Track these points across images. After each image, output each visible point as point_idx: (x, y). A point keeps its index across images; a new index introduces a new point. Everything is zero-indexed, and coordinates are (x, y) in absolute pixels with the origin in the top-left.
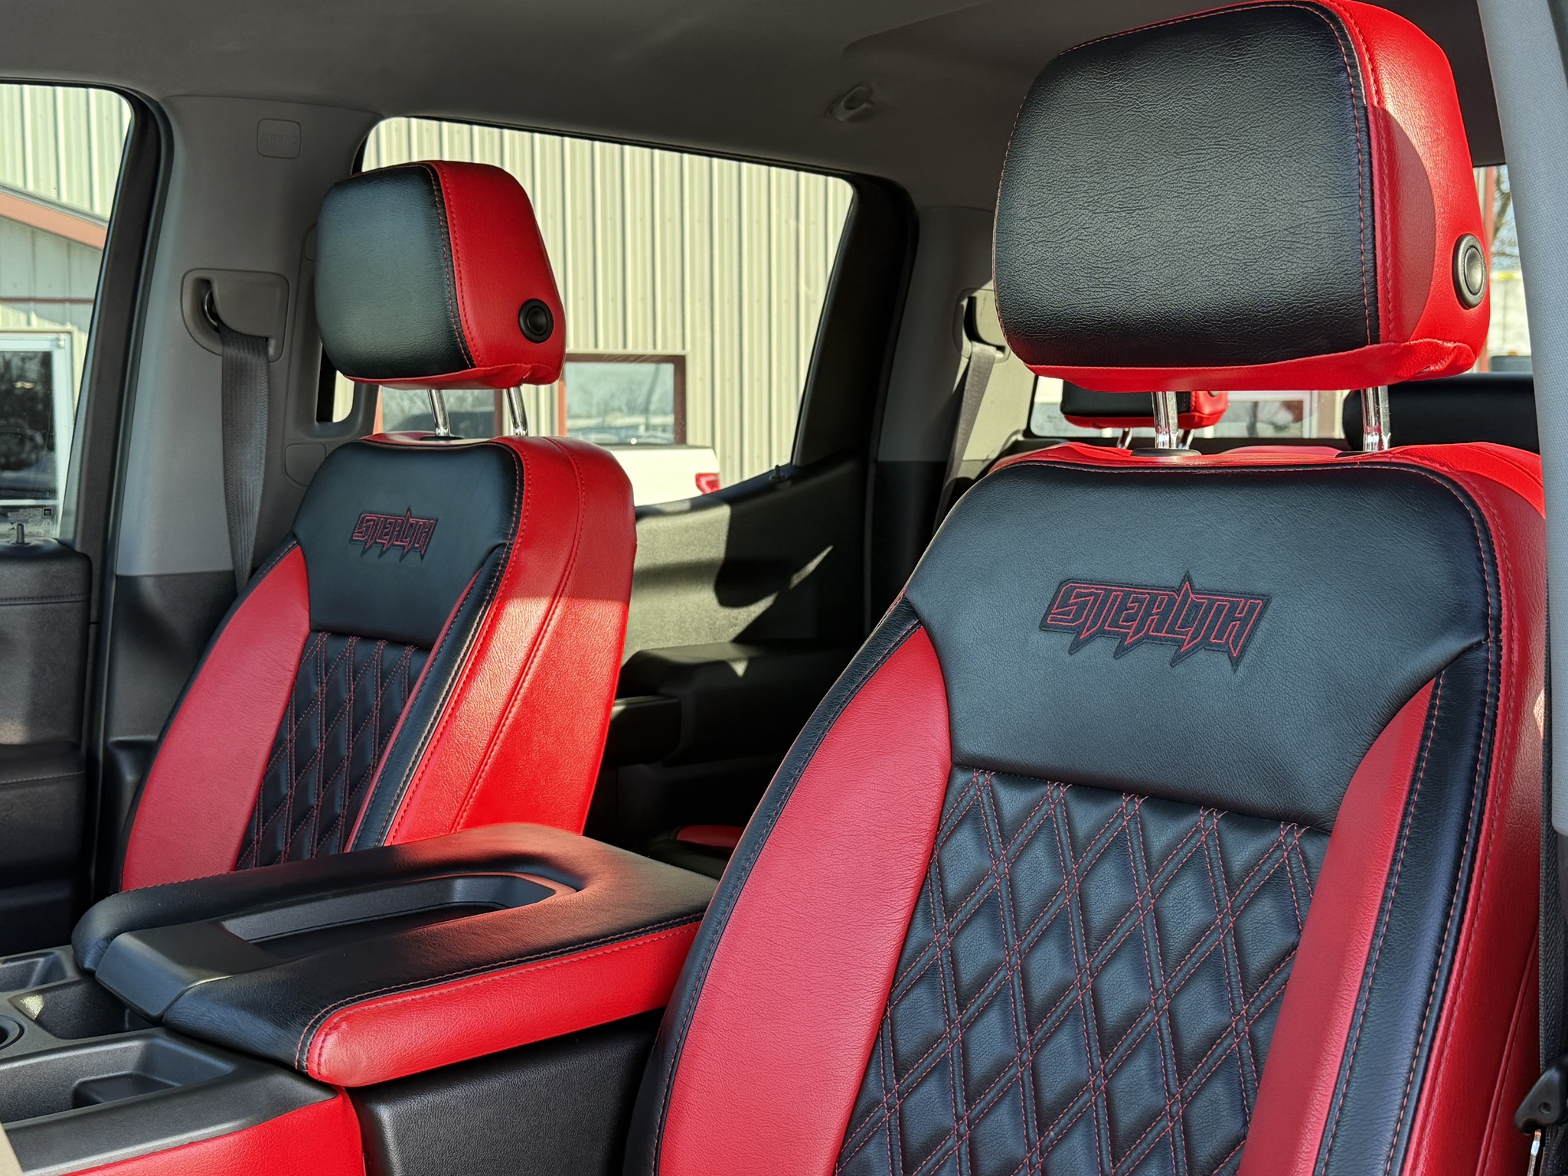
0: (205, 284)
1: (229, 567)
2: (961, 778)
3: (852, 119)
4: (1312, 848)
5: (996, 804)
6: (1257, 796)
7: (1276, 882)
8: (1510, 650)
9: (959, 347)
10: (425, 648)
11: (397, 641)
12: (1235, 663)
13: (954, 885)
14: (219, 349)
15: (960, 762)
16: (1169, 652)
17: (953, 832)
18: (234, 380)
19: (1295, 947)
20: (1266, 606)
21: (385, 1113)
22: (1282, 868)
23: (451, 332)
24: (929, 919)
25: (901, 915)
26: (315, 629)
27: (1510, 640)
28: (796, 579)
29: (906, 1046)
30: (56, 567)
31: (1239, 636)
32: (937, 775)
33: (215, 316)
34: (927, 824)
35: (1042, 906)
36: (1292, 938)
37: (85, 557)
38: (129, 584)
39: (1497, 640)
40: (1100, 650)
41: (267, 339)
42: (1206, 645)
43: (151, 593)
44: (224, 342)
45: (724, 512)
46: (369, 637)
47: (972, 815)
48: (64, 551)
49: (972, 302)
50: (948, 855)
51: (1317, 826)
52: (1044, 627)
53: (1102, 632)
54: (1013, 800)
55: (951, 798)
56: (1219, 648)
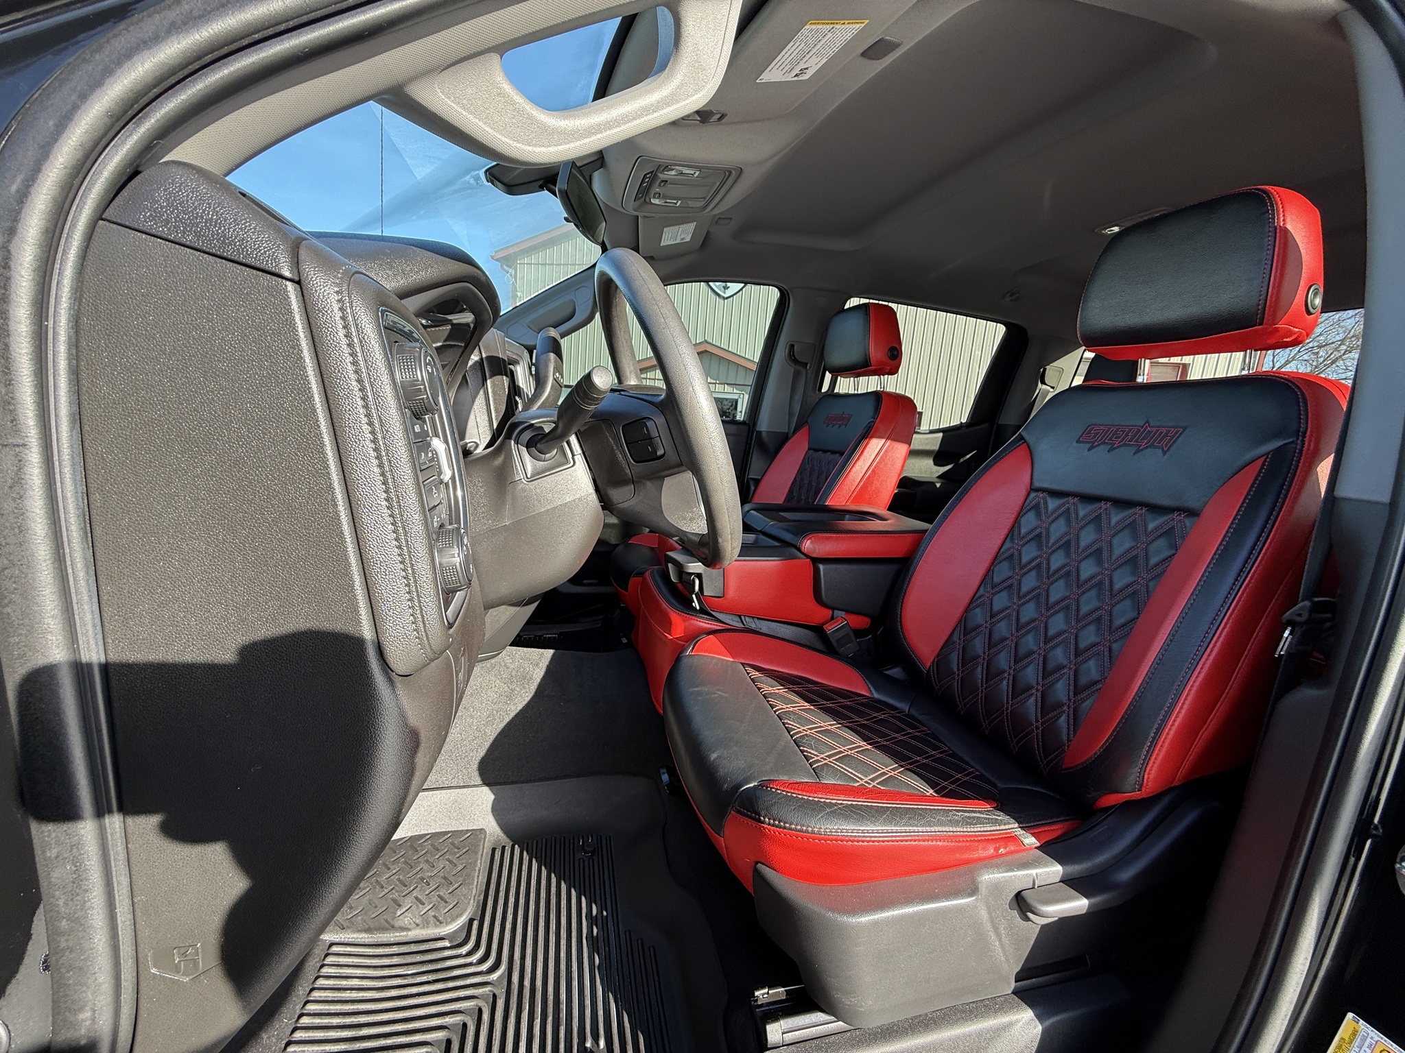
0: (792, 346)
1: (787, 431)
2: (1033, 495)
3: (1011, 301)
4: (1187, 522)
5: (1046, 503)
6: (1165, 502)
7: (1169, 533)
8: (1309, 445)
9: (1037, 386)
10: (842, 454)
11: (834, 452)
12: (1165, 453)
13: (1023, 531)
14: (793, 365)
15: (1032, 489)
16: (1135, 449)
17: (1027, 512)
18: (796, 375)
19: (1174, 555)
20: (1184, 431)
21: (821, 567)
22: (1173, 528)
23: (866, 355)
24: (1012, 539)
25: (1002, 537)
26: (809, 449)
27: (1310, 441)
28: (962, 460)
29: (996, 580)
30: (741, 427)
31: (1169, 442)
32: (1023, 493)
33: (794, 356)
34: (1017, 508)
35: (1060, 538)
36: (1173, 552)
37: (748, 425)
38: (759, 433)
39: (1303, 441)
40: (1103, 449)
41: (807, 364)
42: (1152, 446)
43: (764, 435)
44: (795, 364)
45: (941, 435)
46: (825, 451)
47: (1036, 507)
48: (743, 423)
49: (1045, 370)
50: (1023, 521)
51: (1192, 513)
52: (1078, 441)
53: (1104, 443)
54: (1052, 504)
55: (1028, 501)
56: (1157, 447)
